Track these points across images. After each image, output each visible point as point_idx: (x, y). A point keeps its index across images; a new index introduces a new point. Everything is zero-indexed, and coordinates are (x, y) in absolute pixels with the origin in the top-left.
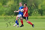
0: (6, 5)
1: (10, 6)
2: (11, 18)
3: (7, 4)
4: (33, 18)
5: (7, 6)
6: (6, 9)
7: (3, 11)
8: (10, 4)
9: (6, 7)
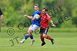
0: (20, 10)
1: (27, 11)
2: (19, 32)
3: (22, 8)
4: (64, 31)
5: (22, 11)
6: (20, 17)
7: (15, 20)
8: (26, 9)
9: (21, 14)
